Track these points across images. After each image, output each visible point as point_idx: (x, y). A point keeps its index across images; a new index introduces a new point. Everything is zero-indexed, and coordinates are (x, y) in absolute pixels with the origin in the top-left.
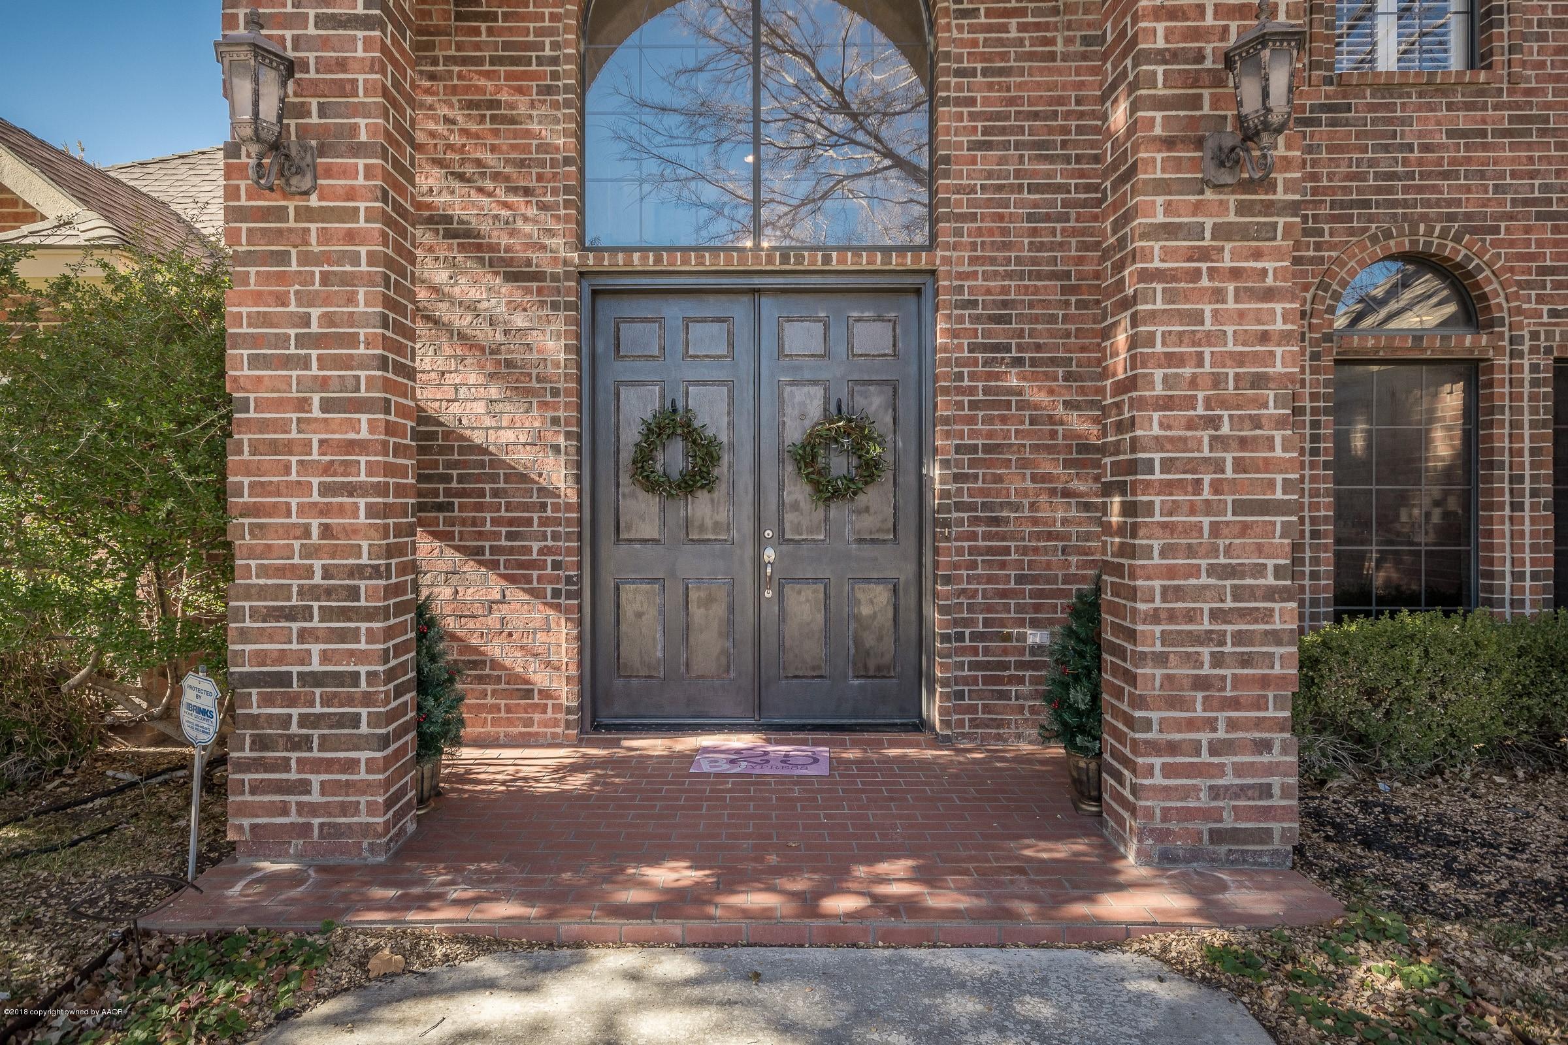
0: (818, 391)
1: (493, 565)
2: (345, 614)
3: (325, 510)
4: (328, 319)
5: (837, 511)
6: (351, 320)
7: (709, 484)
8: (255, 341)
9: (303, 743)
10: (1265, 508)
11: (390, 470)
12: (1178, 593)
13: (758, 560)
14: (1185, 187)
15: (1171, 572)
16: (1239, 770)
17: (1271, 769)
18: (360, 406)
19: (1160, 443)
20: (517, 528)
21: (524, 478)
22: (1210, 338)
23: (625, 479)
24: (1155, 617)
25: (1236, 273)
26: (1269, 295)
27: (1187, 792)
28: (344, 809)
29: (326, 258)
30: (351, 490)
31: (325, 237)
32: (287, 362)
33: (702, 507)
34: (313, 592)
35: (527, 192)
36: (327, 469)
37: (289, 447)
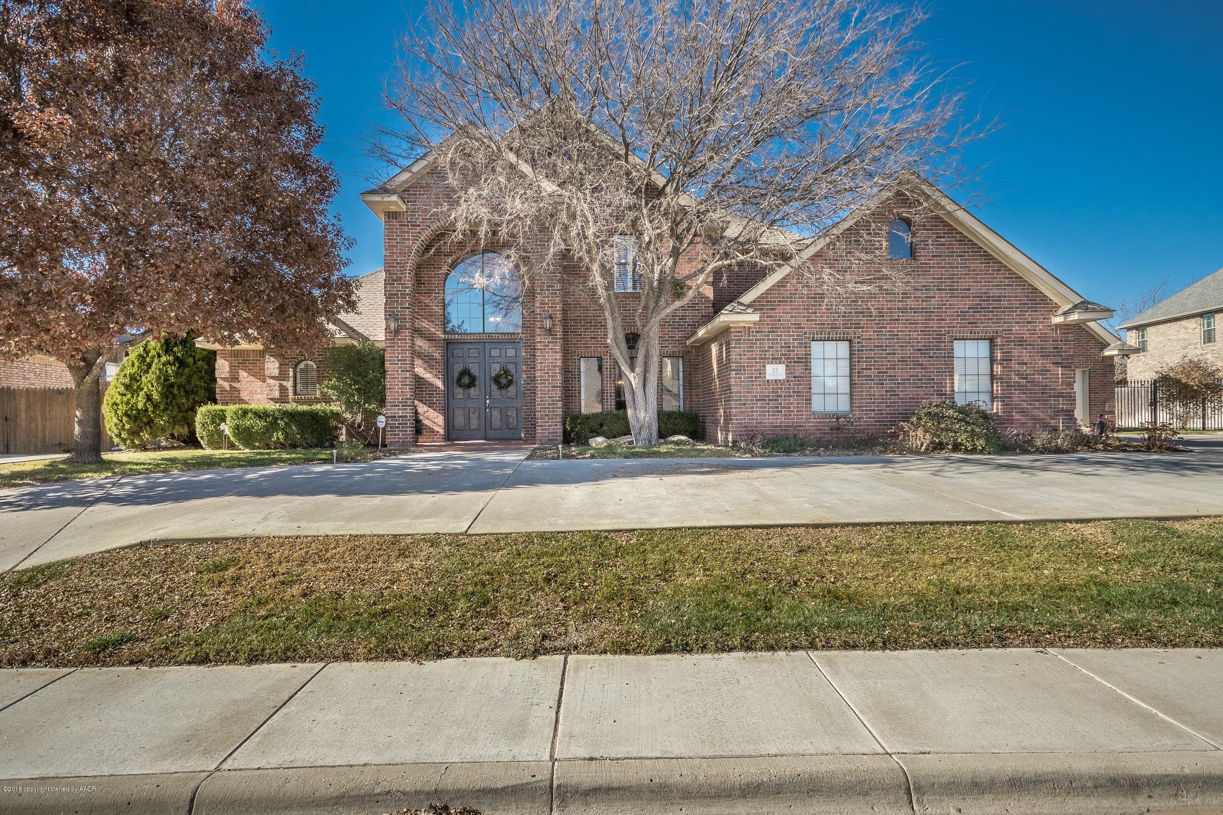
0: (499, 365)
1: (425, 404)
2: (405, 406)
3: (402, 389)
4: (402, 357)
5: (503, 391)
6: (406, 357)
7: (474, 386)
8: (390, 360)
9: (399, 427)
10: (556, 387)
11: (412, 382)
12: (542, 401)
13: (485, 403)
14: (543, 335)
15: (542, 397)
16: (552, 429)
17: (557, 429)
18: (407, 371)
19: (539, 376)
20: (431, 395)
21: (432, 385)
22: (547, 360)
23: (455, 385)
24: (539, 405)
25: (552, 349)
26: (557, 352)
27: (544, 433)
28: (406, 438)
29: (401, 346)
30: (406, 385)
31: (401, 343)
32: (395, 364)
33: (472, 391)
34: (400, 402)
35: (433, 322)
36: (402, 382)
37: (395, 378)
